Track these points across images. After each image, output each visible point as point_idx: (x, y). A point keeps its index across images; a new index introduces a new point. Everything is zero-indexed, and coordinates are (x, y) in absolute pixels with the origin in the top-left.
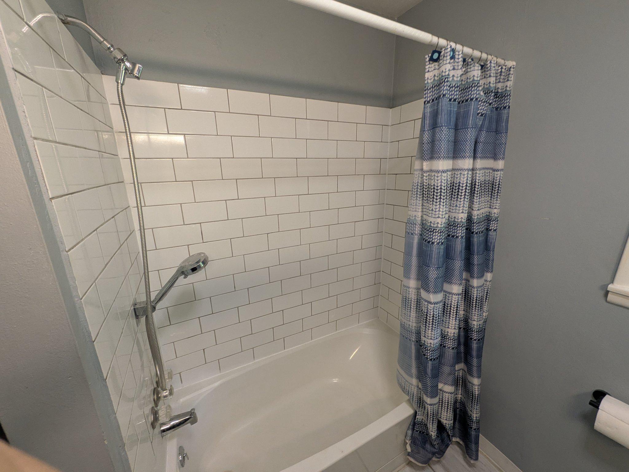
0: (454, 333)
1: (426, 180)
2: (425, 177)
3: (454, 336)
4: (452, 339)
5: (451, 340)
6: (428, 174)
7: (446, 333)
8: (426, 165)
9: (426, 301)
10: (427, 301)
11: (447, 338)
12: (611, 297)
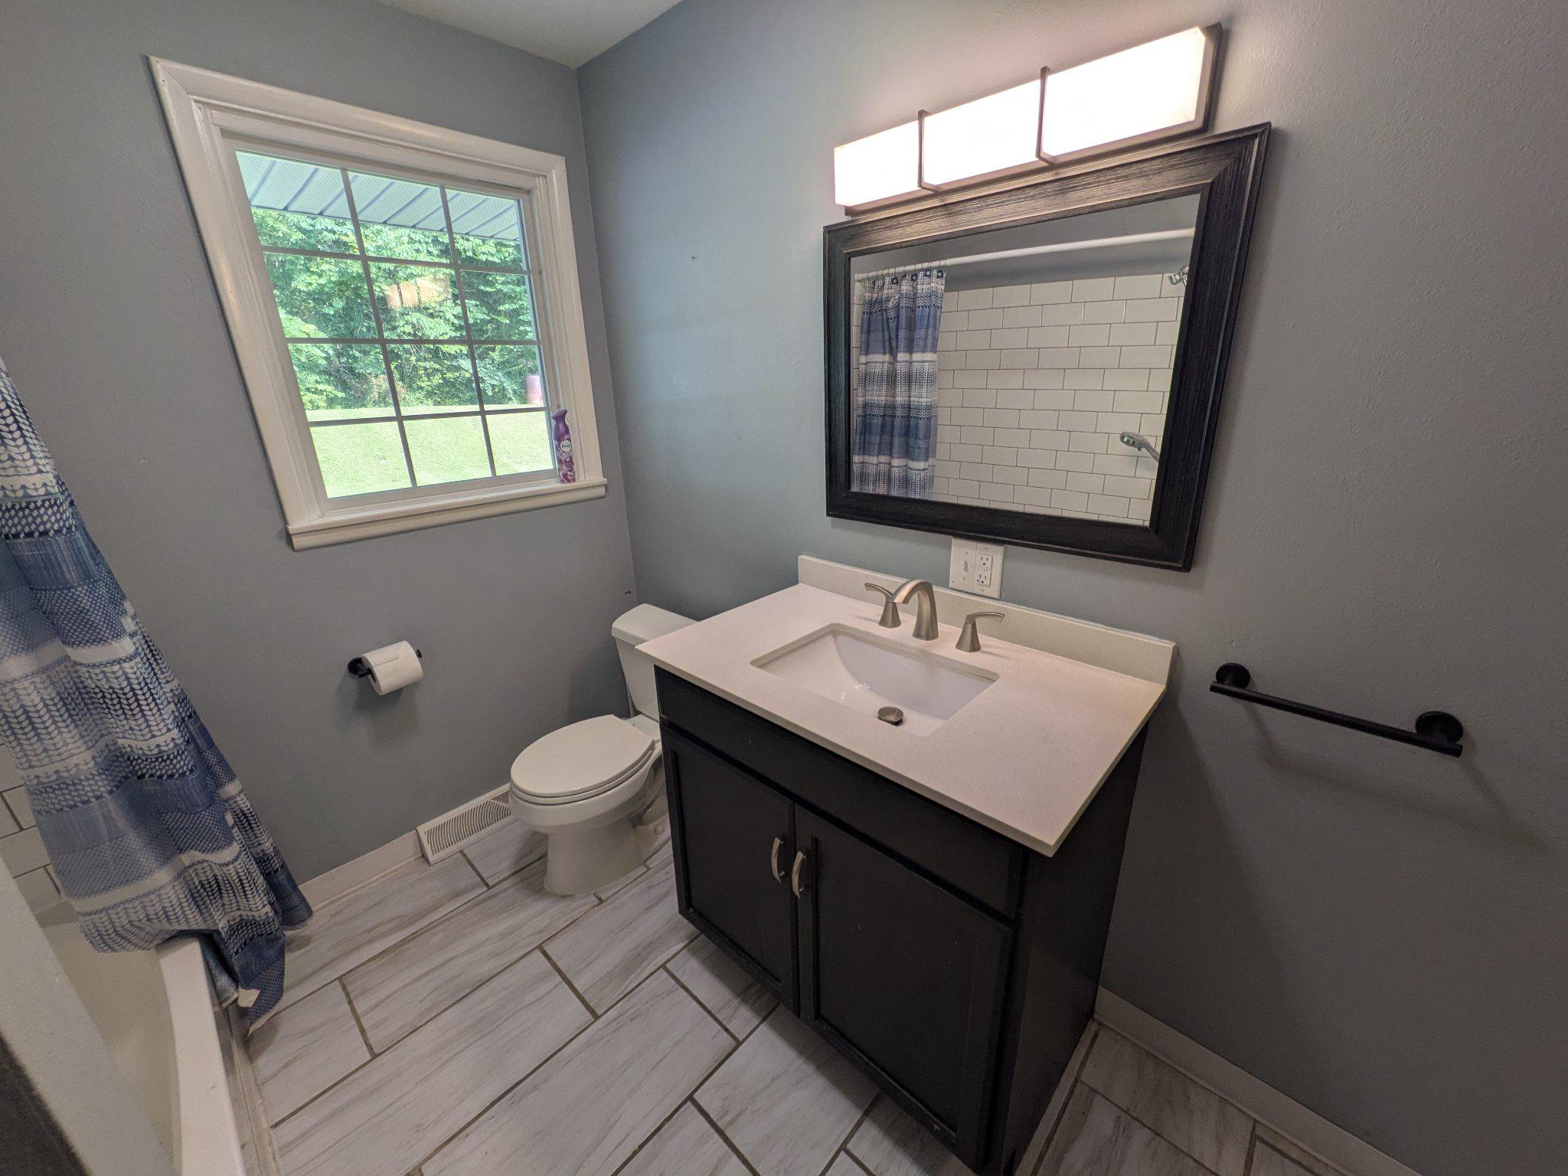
0: (173, 739)
3: (176, 745)
4: (176, 754)
5: (175, 757)
7: (156, 751)
9: (113, 663)
10: (114, 661)
11: (165, 757)
12: (297, 542)
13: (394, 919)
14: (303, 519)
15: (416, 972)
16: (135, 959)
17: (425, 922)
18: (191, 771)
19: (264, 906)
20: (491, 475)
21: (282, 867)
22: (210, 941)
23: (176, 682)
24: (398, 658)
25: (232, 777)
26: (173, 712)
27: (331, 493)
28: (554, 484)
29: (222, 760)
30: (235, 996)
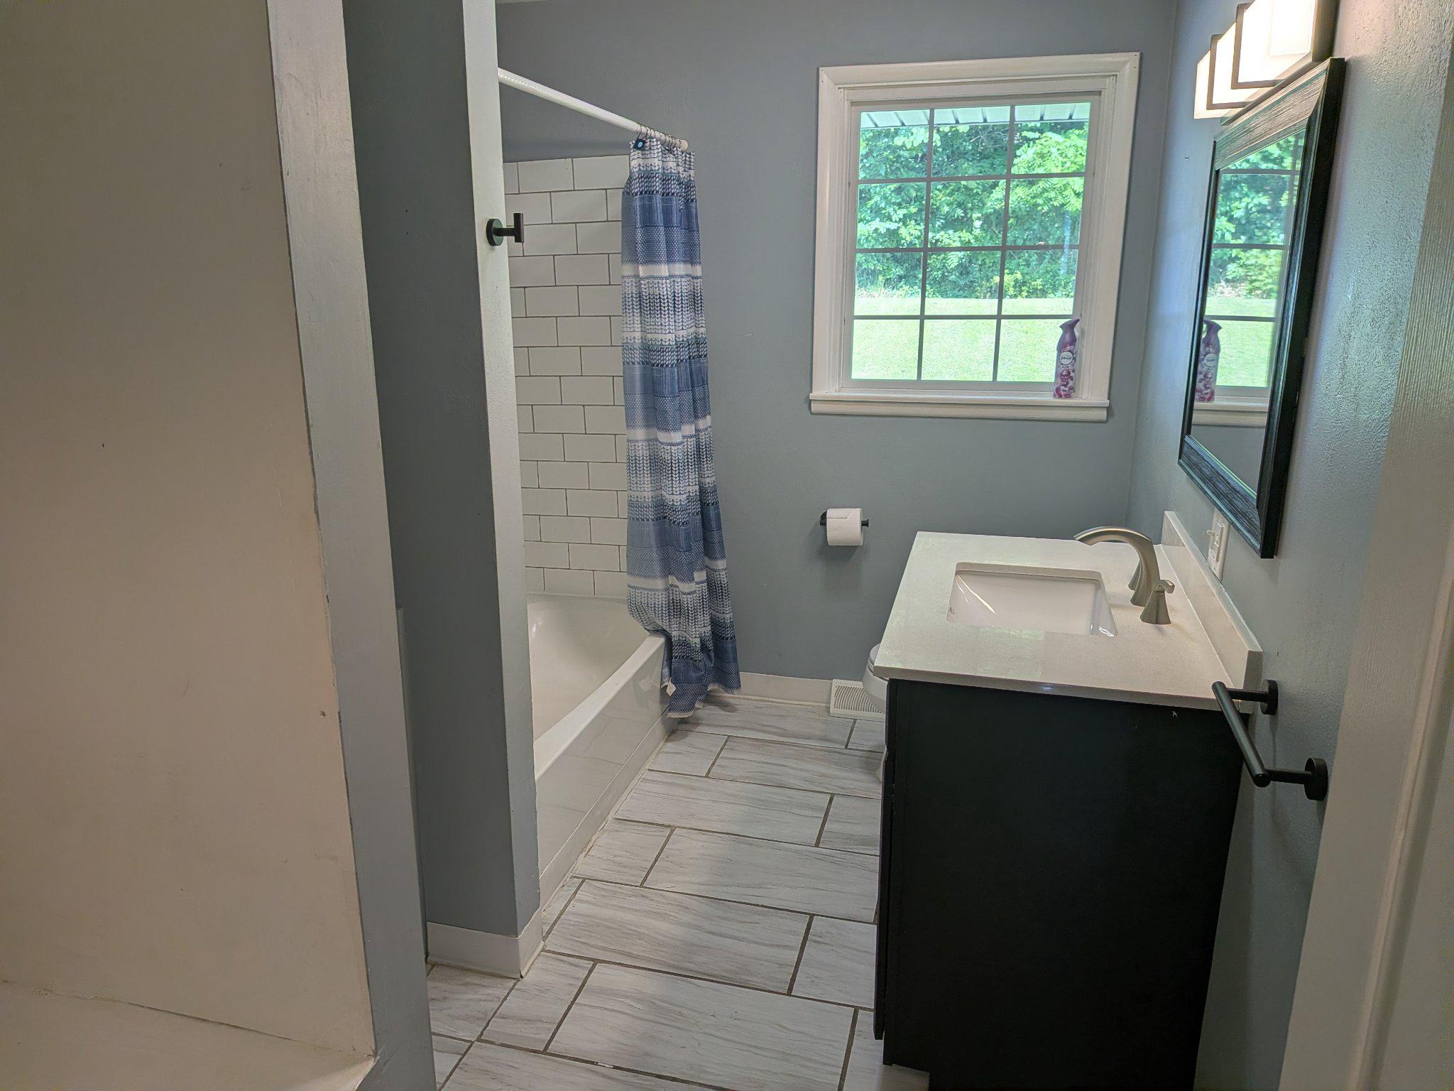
1: (645, 289)
2: (643, 286)
6: (647, 281)
8: (642, 271)
12: (815, 407)
13: (781, 729)
14: (825, 388)
15: (763, 759)
16: (638, 628)
17: (793, 740)
18: (683, 523)
19: (696, 637)
20: (991, 380)
21: (731, 638)
22: (669, 643)
23: (714, 478)
24: (846, 518)
25: (723, 557)
26: (696, 491)
27: (856, 375)
28: (1049, 398)
29: (721, 542)
30: (667, 684)
